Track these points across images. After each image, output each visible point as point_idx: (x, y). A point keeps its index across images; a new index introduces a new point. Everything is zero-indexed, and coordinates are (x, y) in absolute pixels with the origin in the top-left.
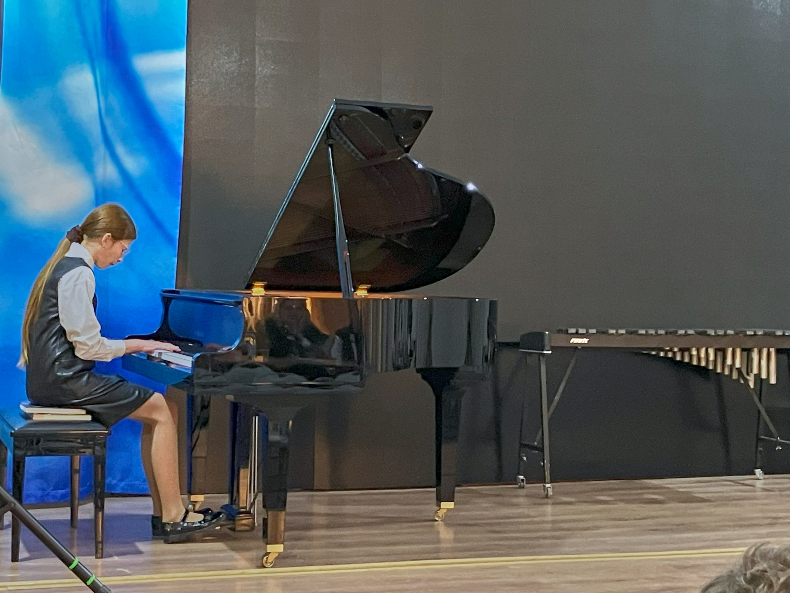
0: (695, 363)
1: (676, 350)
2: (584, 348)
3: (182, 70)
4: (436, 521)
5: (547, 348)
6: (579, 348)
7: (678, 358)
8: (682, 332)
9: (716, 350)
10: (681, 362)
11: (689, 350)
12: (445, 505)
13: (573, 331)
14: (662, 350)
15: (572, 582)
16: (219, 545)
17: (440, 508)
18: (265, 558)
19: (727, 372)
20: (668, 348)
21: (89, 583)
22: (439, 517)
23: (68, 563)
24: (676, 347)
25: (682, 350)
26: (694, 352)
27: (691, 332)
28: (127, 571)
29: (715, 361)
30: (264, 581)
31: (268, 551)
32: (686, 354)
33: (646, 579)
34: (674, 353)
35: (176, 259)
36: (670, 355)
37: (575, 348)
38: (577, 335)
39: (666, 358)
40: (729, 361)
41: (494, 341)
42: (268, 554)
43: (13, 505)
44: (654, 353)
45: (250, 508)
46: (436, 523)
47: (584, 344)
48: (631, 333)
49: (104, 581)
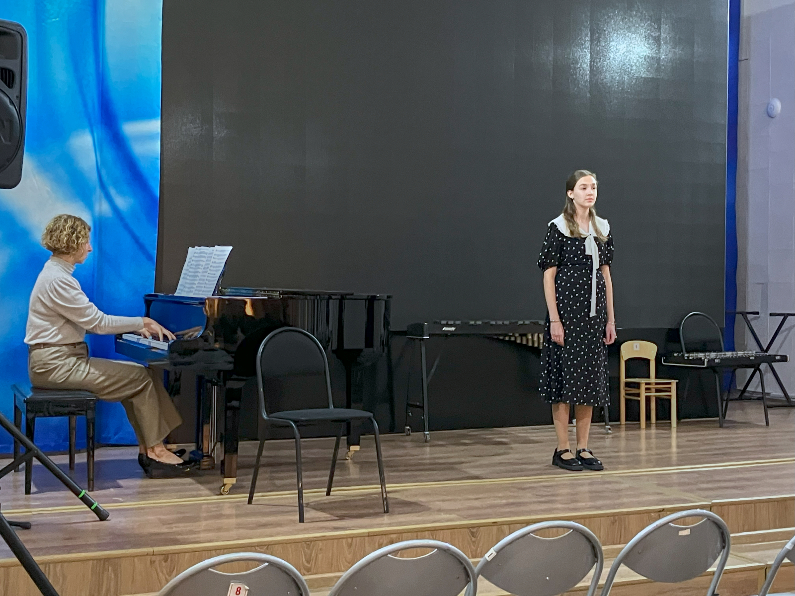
0: (530, 344)
1: (517, 335)
2: (452, 334)
3: (158, 134)
4: (347, 459)
5: (425, 334)
6: (449, 334)
8: (521, 322)
10: (521, 344)
11: (525, 335)
12: (353, 448)
13: (444, 322)
14: (506, 335)
15: (443, 501)
16: (189, 480)
17: (350, 451)
18: (223, 488)
20: (511, 334)
21: (93, 507)
22: (348, 457)
23: (77, 494)
24: (517, 333)
25: (522, 335)
26: (530, 337)
27: (527, 322)
28: (121, 499)
30: (221, 505)
31: (225, 483)
32: (524, 338)
33: (496, 497)
34: (516, 338)
36: (513, 339)
37: (446, 335)
38: (447, 325)
39: (509, 341)
41: (388, 330)
42: (224, 485)
44: (501, 338)
45: (211, 453)
46: (346, 461)
47: (452, 331)
48: (486, 323)
49: (104, 507)
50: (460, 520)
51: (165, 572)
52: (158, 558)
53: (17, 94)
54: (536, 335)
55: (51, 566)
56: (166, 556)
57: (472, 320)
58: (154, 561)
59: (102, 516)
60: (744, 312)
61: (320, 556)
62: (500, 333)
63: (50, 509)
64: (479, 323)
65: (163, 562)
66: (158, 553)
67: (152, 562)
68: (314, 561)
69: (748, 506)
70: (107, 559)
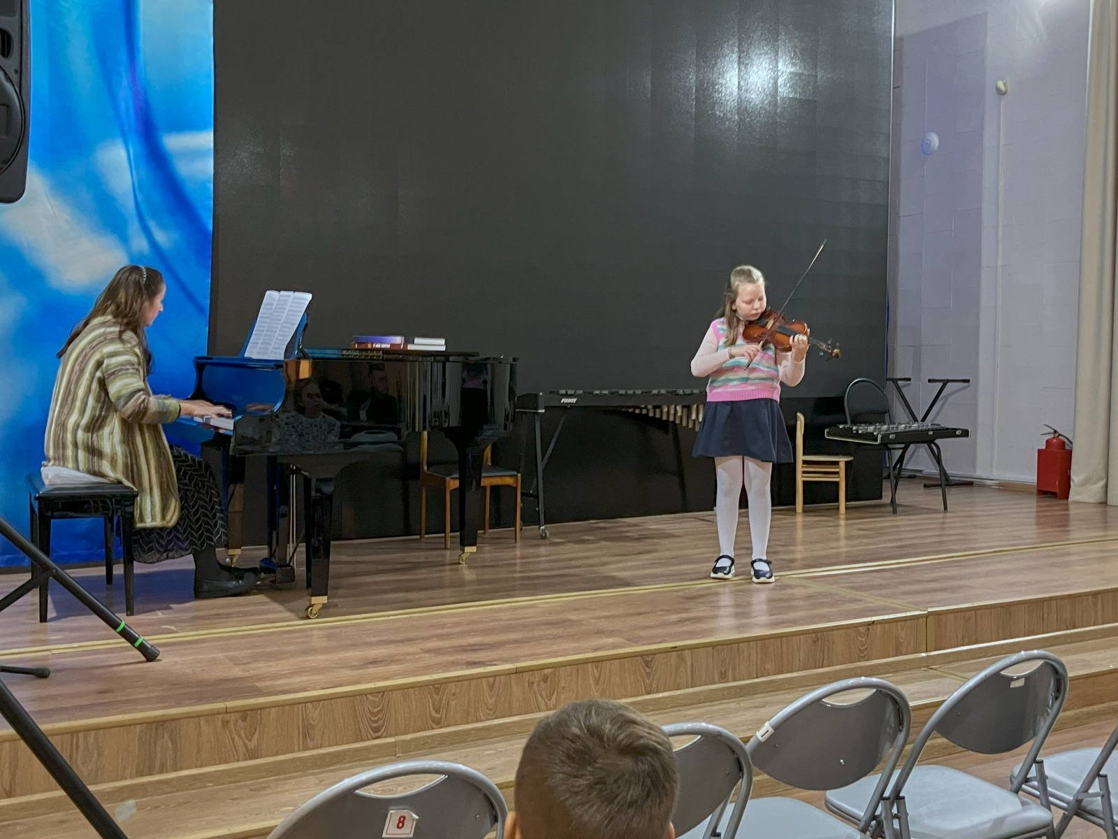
0: (664, 418)
1: (650, 407)
2: (572, 406)
3: (209, 150)
4: (460, 563)
5: (540, 406)
6: (569, 407)
7: (651, 414)
8: (655, 392)
9: (683, 407)
10: (654, 418)
11: (660, 407)
12: (468, 549)
13: (563, 392)
14: (638, 407)
15: (600, 618)
16: (261, 598)
17: (464, 552)
18: (310, 609)
19: (690, 426)
20: (644, 406)
21: (137, 644)
22: (463, 560)
23: (114, 625)
24: (650, 404)
25: (655, 407)
26: (665, 409)
27: (663, 391)
28: (173, 628)
29: (681, 417)
30: (309, 633)
31: (313, 603)
32: (658, 411)
33: (663, 610)
34: (648, 410)
35: (207, 329)
36: (644, 412)
37: (565, 407)
38: (567, 396)
39: (640, 414)
40: (694, 417)
42: (311, 606)
43: (54, 571)
44: (631, 410)
45: (290, 561)
46: (460, 566)
47: (573, 403)
48: (613, 393)
49: (150, 640)
50: (630, 646)
51: (243, 734)
52: (233, 717)
53: (17, 66)
54: (673, 406)
55: (81, 735)
56: (245, 713)
57: (597, 389)
58: (228, 722)
59: (149, 655)
60: (894, 379)
61: (453, 703)
62: (630, 405)
63: (76, 645)
64: (605, 392)
65: (240, 721)
66: (232, 710)
67: (225, 724)
68: (444, 711)
69: (969, 613)
70: (160, 723)
